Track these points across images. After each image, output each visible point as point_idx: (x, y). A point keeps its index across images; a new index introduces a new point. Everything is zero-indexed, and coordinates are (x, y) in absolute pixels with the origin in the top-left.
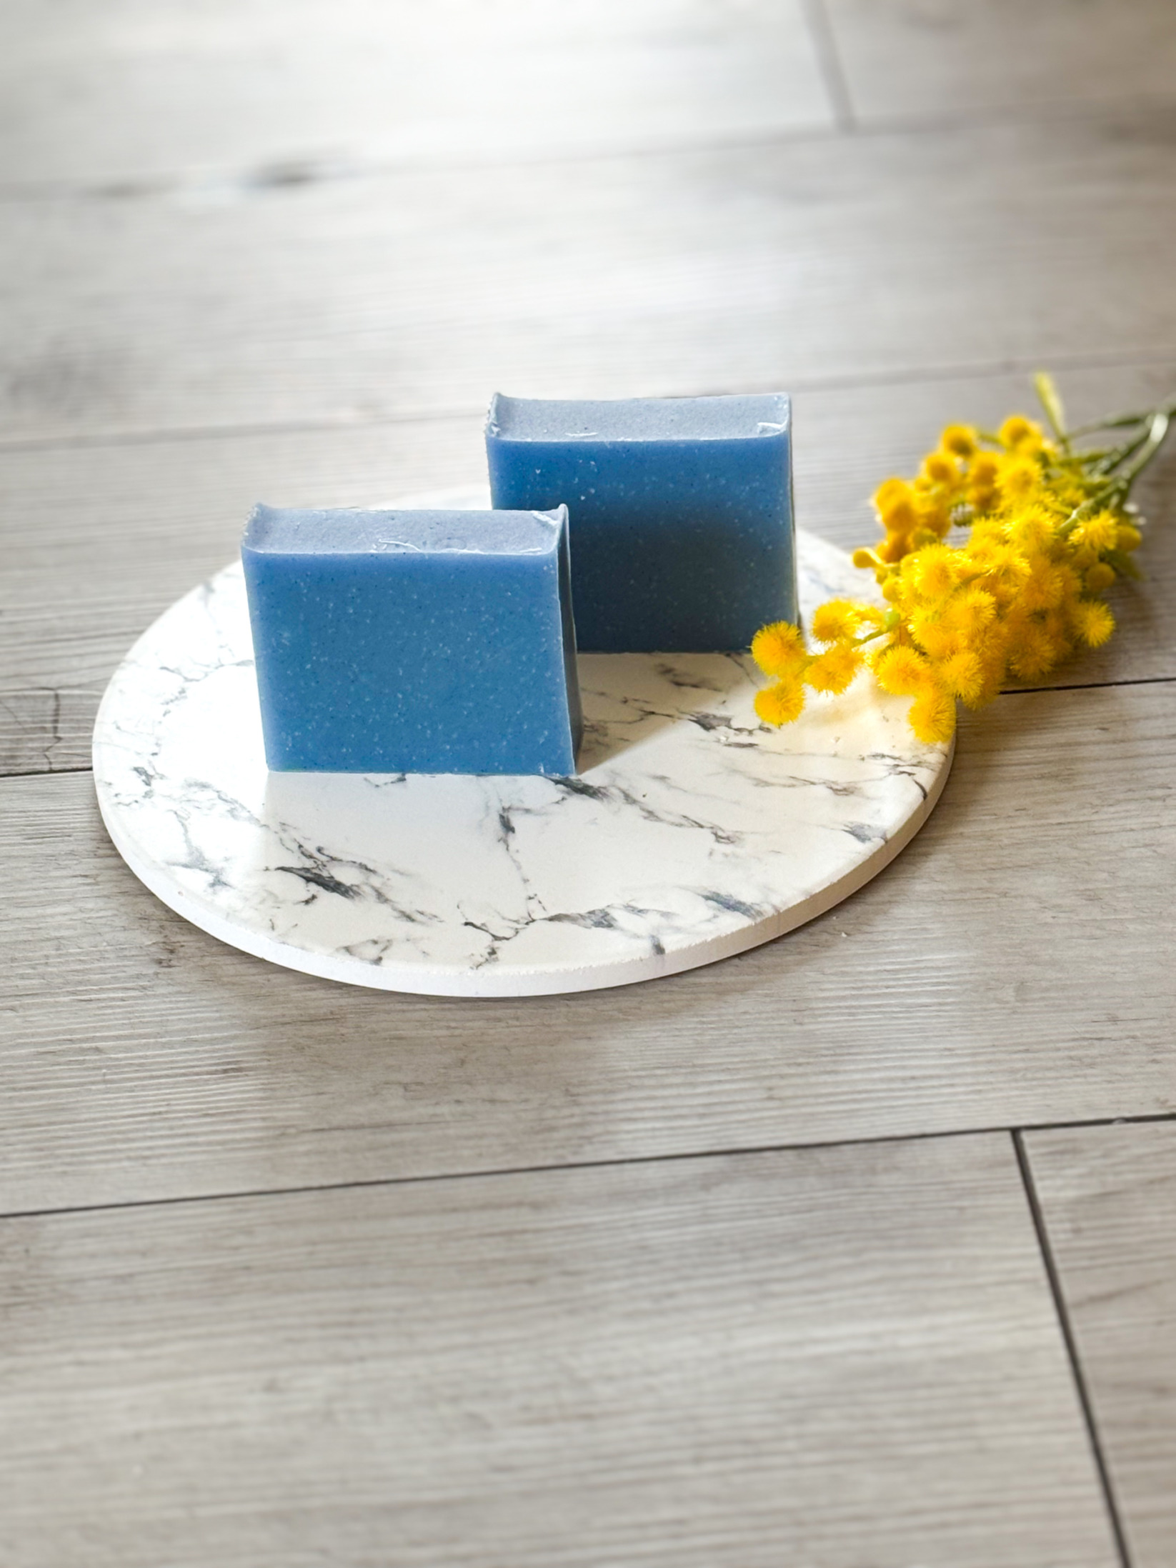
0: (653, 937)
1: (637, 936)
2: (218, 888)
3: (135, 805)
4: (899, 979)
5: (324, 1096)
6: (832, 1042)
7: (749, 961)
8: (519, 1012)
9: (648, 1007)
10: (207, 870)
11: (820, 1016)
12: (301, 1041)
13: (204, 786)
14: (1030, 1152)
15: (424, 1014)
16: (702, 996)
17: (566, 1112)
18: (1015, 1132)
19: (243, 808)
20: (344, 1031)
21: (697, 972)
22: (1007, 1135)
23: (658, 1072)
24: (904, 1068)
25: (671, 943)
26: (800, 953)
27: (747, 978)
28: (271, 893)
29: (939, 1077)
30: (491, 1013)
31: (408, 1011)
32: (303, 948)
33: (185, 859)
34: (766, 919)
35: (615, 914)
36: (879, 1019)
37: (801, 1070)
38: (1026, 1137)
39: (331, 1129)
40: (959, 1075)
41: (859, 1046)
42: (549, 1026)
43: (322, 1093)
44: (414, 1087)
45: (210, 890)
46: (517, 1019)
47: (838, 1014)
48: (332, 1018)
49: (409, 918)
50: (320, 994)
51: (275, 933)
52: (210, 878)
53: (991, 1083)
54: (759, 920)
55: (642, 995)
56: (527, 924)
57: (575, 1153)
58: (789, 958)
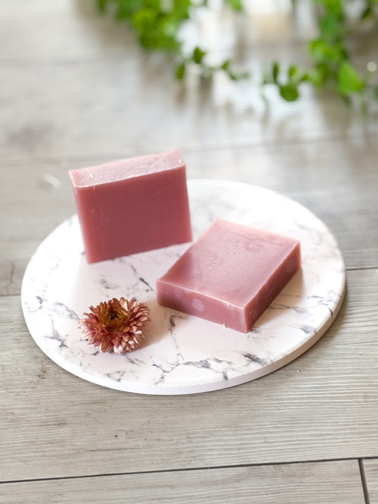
0: (224, 372)
1: (217, 372)
2: (63, 348)
3: (35, 312)
4: (319, 391)
5: (96, 436)
6: (291, 418)
7: (261, 381)
8: (172, 401)
9: (221, 400)
10: (59, 340)
11: (287, 406)
12: (89, 411)
13: (61, 304)
14: (365, 469)
15: (136, 401)
16: (242, 396)
17: (186, 446)
18: (360, 459)
19: (75, 314)
20: (105, 407)
21: (241, 386)
22: (357, 461)
23: (223, 429)
24: (318, 430)
25: (231, 375)
26: (281, 378)
27: (260, 389)
28: (82, 351)
29: (331, 434)
30: (161, 401)
31: (130, 399)
32: (92, 374)
33: (51, 335)
34: (268, 366)
35: (210, 362)
36: (310, 408)
37: (278, 430)
38: (365, 462)
39: (97, 450)
40: (340, 434)
41: (301, 420)
42: (183, 407)
43: (95, 435)
44: (130, 433)
45: (59, 349)
46: (171, 404)
47: (294, 406)
48: (102, 402)
49: (133, 362)
50: (98, 391)
51: (82, 367)
52: (59, 343)
53: (352, 438)
54: (265, 366)
55: (219, 395)
56: (176, 366)
57: (189, 464)
58: (277, 380)
